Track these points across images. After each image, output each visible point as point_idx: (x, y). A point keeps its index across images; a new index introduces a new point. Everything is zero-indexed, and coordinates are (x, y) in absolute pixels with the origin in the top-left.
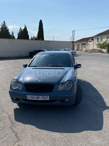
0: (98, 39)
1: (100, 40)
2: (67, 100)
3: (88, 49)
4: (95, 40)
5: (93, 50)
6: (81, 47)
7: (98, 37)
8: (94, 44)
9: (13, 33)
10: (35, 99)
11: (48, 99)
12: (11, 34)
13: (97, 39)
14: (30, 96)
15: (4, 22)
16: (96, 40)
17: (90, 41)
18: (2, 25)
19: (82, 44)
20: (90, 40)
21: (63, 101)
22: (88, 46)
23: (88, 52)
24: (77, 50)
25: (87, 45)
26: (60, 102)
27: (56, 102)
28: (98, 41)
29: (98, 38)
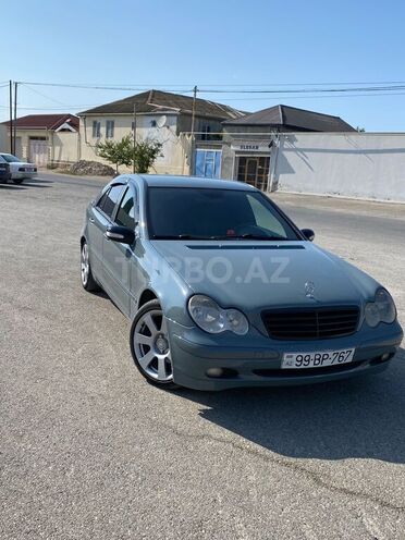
0: (96, 126)
1: (103, 130)
3: (56, 158)
4: (86, 130)
5: (82, 164)
6: (25, 149)
7: (98, 120)
8: (79, 140)
10: (311, 365)
11: (350, 359)
13: (94, 126)
14: (295, 355)
16: (90, 129)
17: (63, 130)
19: (32, 138)
20: (66, 126)
22: (57, 149)
23: (59, 169)
25: (53, 145)
28: (97, 134)
29: (95, 123)
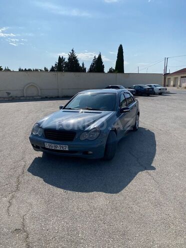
2: (91, 152)
6: (179, 82)
9: (83, 64)
10: (53, 148)
11: (67, 149)
12: (81, 65)
14: (48, 144)
15: (73, 51)
18: (70, 54)
19: (182, 77)
21: (86, 153)
24: (174, 86)
26: (82, 154)
27: (76, 154)
